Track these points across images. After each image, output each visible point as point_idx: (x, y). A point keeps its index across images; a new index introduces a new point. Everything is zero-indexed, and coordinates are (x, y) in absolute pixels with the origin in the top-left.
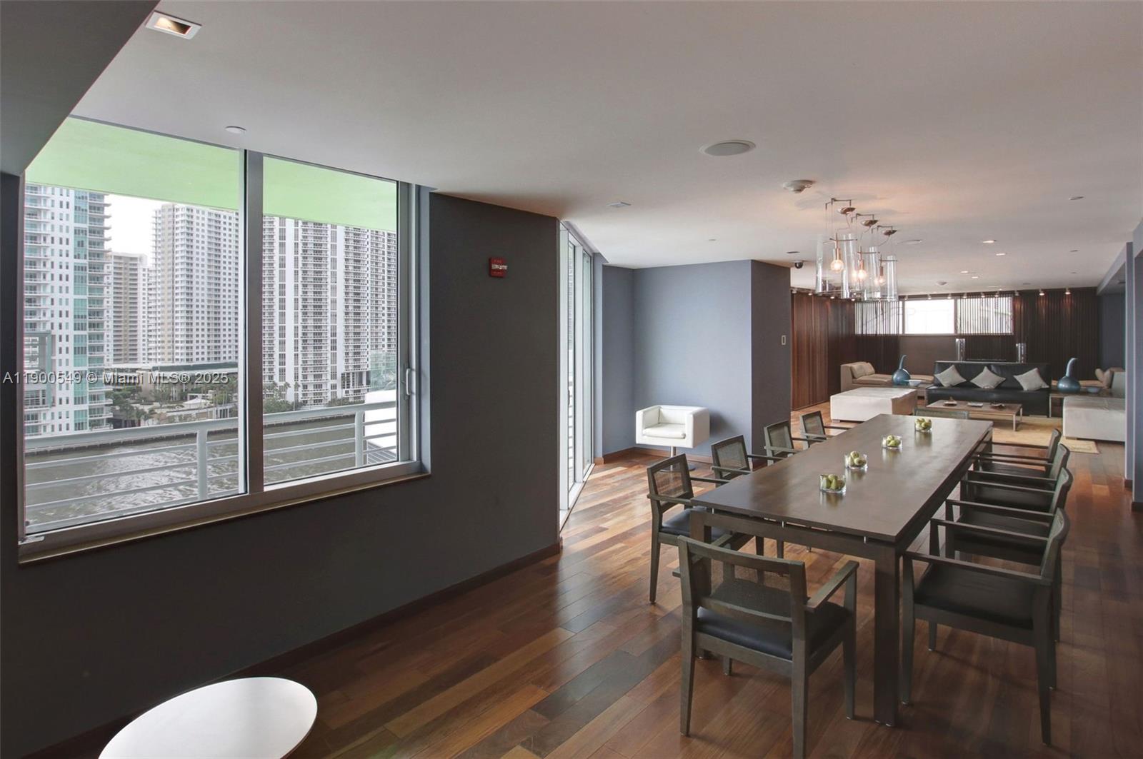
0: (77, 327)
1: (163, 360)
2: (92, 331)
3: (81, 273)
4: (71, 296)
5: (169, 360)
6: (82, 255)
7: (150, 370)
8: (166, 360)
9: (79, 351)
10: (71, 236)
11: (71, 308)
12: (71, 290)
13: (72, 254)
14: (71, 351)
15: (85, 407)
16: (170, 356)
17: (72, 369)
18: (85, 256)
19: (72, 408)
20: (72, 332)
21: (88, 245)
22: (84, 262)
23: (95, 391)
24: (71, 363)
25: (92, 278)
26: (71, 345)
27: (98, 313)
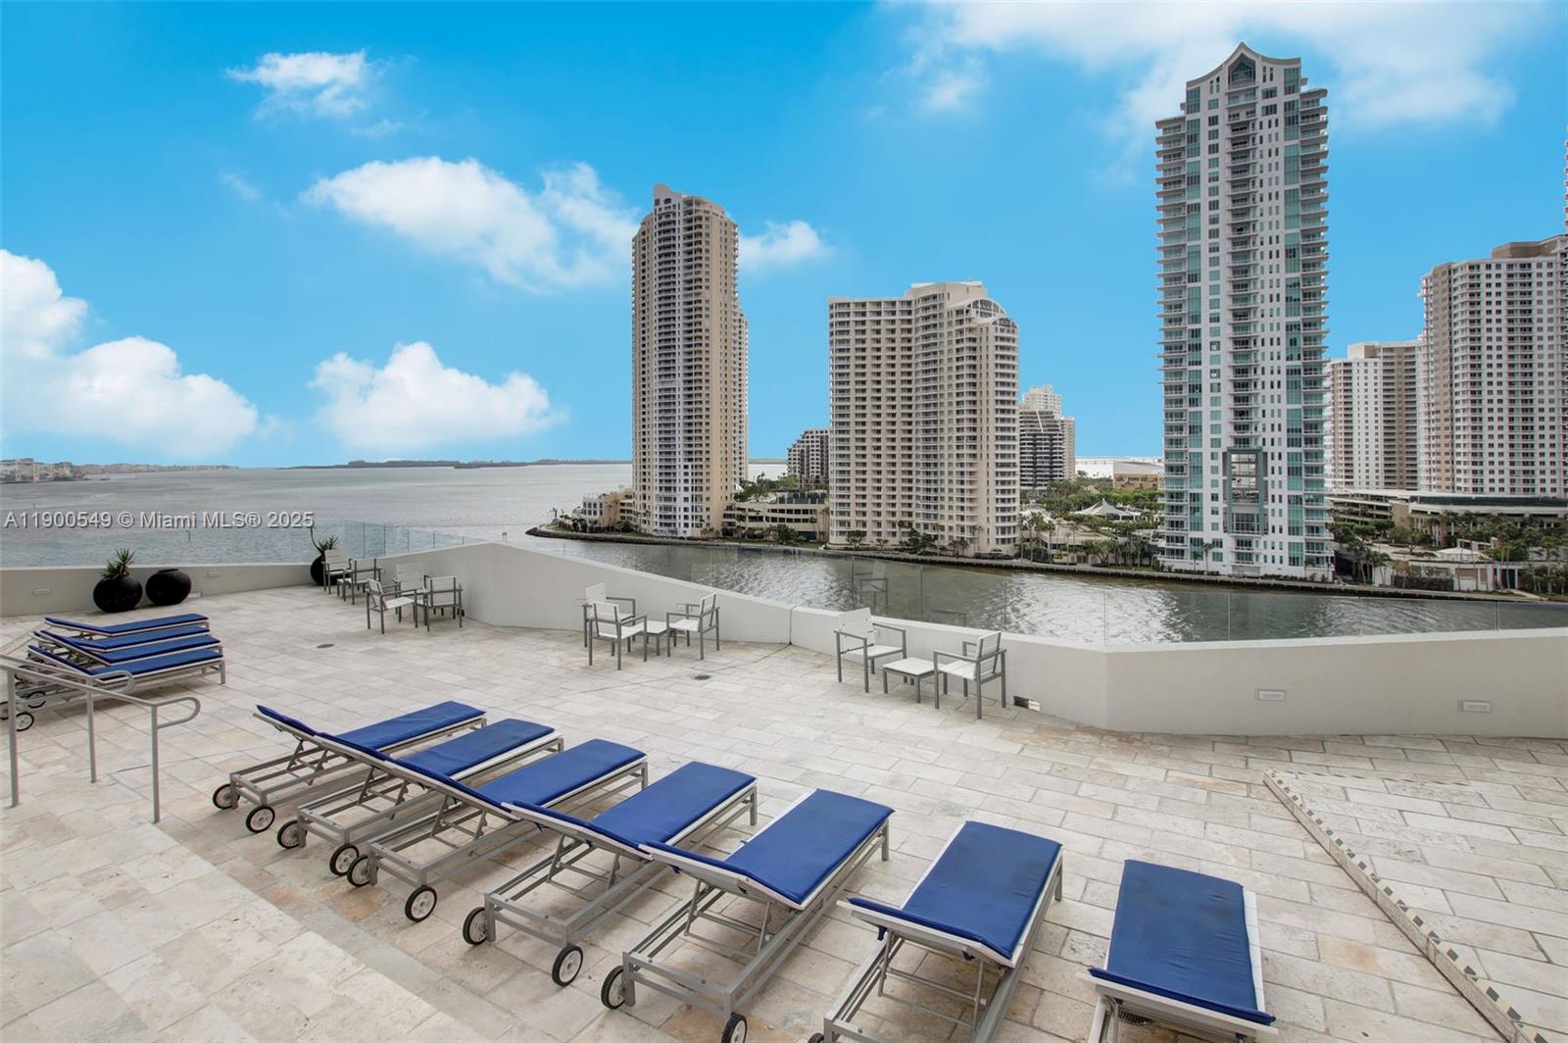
0: (1291, 443)
1: (1439, 487)
2: (1309, 448)
3: (1294, 377)
4: (1284, 406)
5: (1448, 488)
6: (1295, 356)
7: (1407, 501)
8: (1444, 487)
9: (1293, 471)
10: (1282, 334)
11: (1284, 420)
12: (1284, 398)
13: (1283, 356)
14: (1285, 471)
15: (1299, 539)
16: (1449, 483)
17: (1285, 493)
18: (1299, 356)
19: (1286, 538)
20: (1285, 449)
21: (1302, 342)
22: (1296, 363)
23: (1314, 521)
24: (1285, 485)
25: (1309, 383)
26: (1284, 464)
27: (1315, 426)
